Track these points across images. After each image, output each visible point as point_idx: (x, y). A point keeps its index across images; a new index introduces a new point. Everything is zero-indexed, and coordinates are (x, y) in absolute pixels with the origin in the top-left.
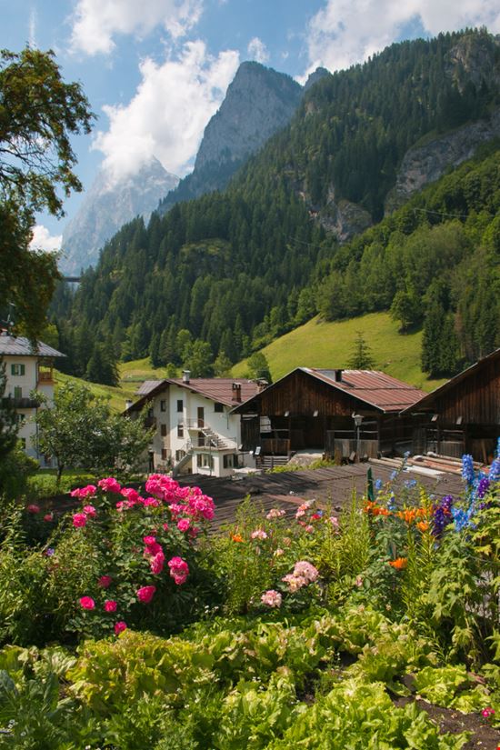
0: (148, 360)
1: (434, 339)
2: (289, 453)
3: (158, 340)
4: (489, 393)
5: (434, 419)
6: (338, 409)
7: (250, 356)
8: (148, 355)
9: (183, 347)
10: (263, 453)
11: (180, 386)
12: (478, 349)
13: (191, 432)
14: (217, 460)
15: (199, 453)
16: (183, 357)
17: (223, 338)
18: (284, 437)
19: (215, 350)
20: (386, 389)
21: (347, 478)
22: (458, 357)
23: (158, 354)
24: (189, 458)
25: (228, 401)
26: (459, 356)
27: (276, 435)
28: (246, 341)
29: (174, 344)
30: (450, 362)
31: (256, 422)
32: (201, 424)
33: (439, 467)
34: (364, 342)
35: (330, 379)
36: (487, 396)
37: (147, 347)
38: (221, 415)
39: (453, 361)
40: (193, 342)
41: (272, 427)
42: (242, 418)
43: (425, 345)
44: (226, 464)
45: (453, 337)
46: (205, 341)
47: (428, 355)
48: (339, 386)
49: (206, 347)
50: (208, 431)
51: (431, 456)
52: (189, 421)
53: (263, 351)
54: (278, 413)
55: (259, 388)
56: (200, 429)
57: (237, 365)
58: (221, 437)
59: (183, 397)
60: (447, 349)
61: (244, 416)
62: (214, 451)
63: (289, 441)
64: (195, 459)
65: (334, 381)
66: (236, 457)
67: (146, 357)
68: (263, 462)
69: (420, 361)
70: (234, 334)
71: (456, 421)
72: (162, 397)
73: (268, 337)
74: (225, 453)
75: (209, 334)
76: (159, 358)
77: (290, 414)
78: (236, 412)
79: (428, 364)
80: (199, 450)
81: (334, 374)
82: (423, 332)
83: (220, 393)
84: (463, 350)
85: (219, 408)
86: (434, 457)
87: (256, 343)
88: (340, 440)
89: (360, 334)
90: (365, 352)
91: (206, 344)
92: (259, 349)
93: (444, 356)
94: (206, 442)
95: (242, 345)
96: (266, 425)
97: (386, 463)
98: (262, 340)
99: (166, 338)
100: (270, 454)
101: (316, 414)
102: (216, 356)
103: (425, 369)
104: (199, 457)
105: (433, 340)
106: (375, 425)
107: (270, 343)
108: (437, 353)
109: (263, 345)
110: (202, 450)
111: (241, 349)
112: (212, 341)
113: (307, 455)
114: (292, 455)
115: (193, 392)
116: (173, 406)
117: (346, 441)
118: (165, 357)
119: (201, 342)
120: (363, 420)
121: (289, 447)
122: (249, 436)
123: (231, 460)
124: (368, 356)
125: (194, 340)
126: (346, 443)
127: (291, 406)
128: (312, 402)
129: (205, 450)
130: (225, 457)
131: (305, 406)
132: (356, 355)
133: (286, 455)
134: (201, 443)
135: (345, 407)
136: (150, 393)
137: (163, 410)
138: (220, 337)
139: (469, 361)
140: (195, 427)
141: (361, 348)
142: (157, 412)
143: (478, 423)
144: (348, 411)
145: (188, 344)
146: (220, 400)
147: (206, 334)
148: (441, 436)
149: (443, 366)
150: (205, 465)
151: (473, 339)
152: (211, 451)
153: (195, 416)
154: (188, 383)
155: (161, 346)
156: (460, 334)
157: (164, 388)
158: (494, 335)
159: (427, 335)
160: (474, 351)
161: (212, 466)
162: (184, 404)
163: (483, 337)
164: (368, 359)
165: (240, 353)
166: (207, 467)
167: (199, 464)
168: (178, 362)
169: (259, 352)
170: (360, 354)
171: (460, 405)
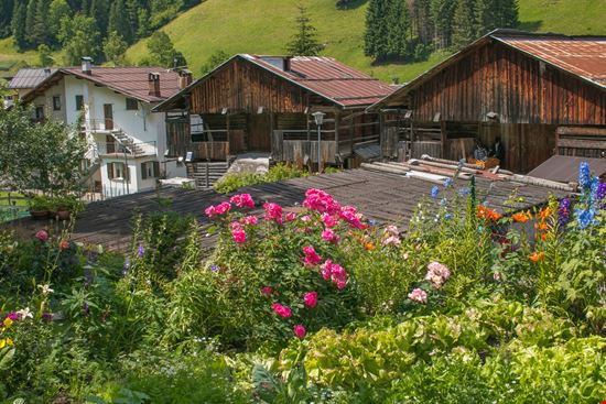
0: (11, 39)
1: (382, 14)
2: (228, 158)
3: (24, 14)
4: (473, 84)
5: (407, 116)
6: (288, 105)
7: (149, 36)
8: (10, 34)
9: (59, 23)
10: (196, 160)
11: (78, 77)
12: (434, 28)
13: (97, 136)
14: (133, 170)
15: (110, 161)
16: (59, 37)
17: (111, 12)
18: (220, 139)
19: (102, 27)
20: (342, 79)
21: (347, 185)
22: (409, 38)
23: (24, 32)
24: (97, 167)
25: (144, 94)
26: (411, 36)
27: (210, 136)
28: (143, 15)
29: (45, 18)
30: (400, 44)
31: (185, 121)
32: (109, 125)
33: (440, 171)
34: (307, 20)
35: (278, 68)
36: (470, 88)
37: (8, 23)
38: (136, 113)
39: (403, 41)
40: (72, 16)
41: (205, 128)
42: (167, 117)
43: (369, 23)
44: (144, 174)
45: (403, 13)
46: (88, 15)
47: (373, 34)
48: (289, 77)
49: (91, 24)
50: (120, 134)
51: (426, 159)
52: (93, 122)
53: (166, 29)
54: (213, 110)
55: (181, 79)
56: (108, 132)
57: (133, 47)
58: (136, 141)
59: (84, 91)
60: (396, 28)
61: (169, 114)
62: (130, 159)
63: (227, 143)
64: (104, 170)
65: (282, 70)
66: (156, 164)
67: (8, 36)
68: (195, 170)
69: (363, 43)
70: (126, 6)
71: (433, 117)
72: (54, 91)
73: (172, 10)
74: (144, 161)
75: (92, 8)
76: (27, 37)
77: (228, 111)
78: (159, 110)
79: (373, 46)
80: (109, 158)
81: (282, 62)
82: (367, 5)
83: (133, 86)
84: (415, 28)
85: (132, 104)
86: (429, 160)
87: (156, 18)
88: (290, 141)
89: (302, 10)
90: (309, 32)
91: (89, 19)
92: (159, 27)
93: (393, 37)
94: (117, 148)
95: (137, 21)
96: (196, 125)
97: (383, 168)
98: (164, 14)
99: (34, 10)
100: (204, 160)
101: (260, 111)
102: (105, 34)
103: (369, 52)
104: (110, 167)
105: (379, 16)
106: (333, 123)
107: (175, 18)
108: (384, 32)
109: (166, 21)
110: (113, 157)
111: (136, 26)
112: (97, 15)
113: (250, 160)
114: (232, 161)
115: (97, 85)
116: (70, 103)
117: (298, 142)
118: (35, 36)
119: (83, 17)
120: (325, 117)
121: (227, 151)
122: (177, 140)
123: (151, 169)
124: (312, 38)
125: (74, 13)
126: (297, 146)
127: (230, 101)
128: (256, 97)
129: (117, 157)
130: (143, 165)
131: (247, 101)
132: (297, 36)
133: (225, 161)
134: (110, 149)
135: (296, 102)
136: (39, 87)
137: (56, 108)
138: (109, 10)
139: (422, 42)
140: (102, 128)
141: (304, 28)
142: (48, 112)
143: (458, 120)
144: (300, 107)
145: (65, 20)
146: (134, 95)
147: (89, 7)
148: (415, 135)
149: (390, 49)
150: (118, 176)
151: (427, 15)
152: (126, 159)
153: (101, 115)
154: (89, 73)
155: (28, 21)
156: (412, 9)
157: (57, 80)
158: (453, 11)
159: (372, 10)
160: (428, 29)
161: (127, 178)
162: (86, 99)
163: (440, 14)
164: (312, 41)
165: (136, 31)
166: (121, 178)
167: (111, 176)
168: (54, 43)
169: (160, 30)
170: (303, 35)
171: (438, 100)
